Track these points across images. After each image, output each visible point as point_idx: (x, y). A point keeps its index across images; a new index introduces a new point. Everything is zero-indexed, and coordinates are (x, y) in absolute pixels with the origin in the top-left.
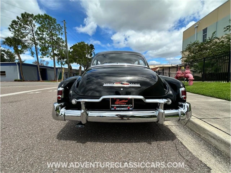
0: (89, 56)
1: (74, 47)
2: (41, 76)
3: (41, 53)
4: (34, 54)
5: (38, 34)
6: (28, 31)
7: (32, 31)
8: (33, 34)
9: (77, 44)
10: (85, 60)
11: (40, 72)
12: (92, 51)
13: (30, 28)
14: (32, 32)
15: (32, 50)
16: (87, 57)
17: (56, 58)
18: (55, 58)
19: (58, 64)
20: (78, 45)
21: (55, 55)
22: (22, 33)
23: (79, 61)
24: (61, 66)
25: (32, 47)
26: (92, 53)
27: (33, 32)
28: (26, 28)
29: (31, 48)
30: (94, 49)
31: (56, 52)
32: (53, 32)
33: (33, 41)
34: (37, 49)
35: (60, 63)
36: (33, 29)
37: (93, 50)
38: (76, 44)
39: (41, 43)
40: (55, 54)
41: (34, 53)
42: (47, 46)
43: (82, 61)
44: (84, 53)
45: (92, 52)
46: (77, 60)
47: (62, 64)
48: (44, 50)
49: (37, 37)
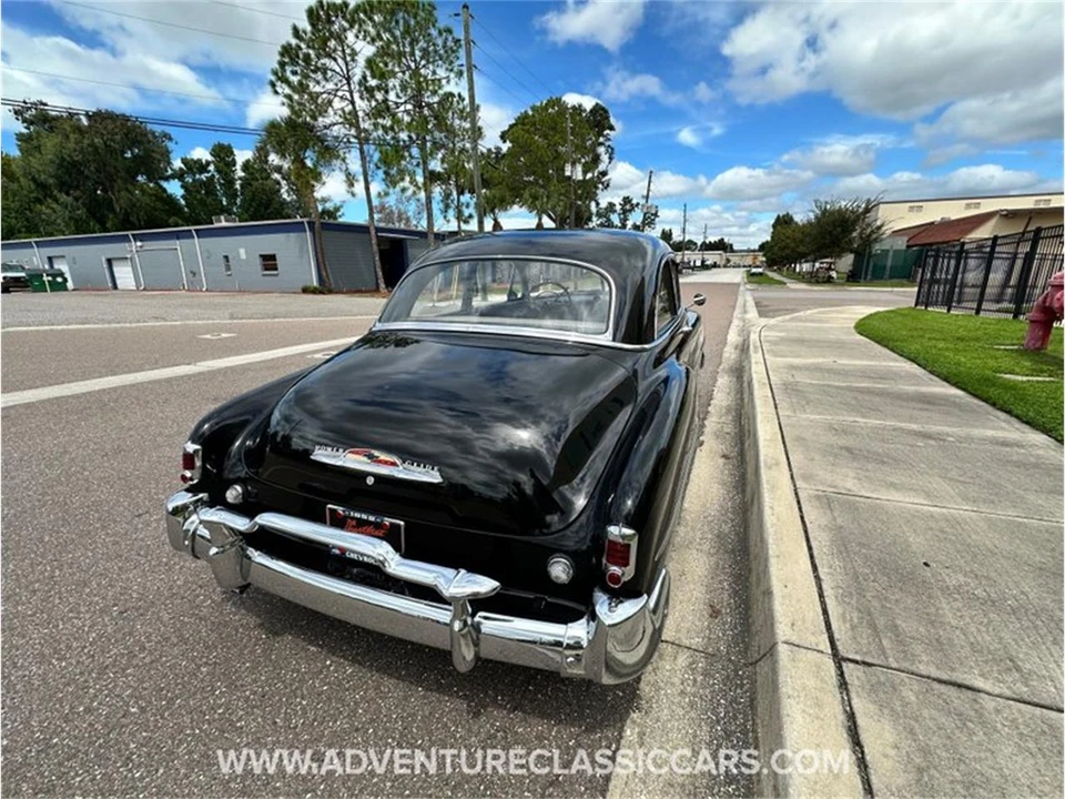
0: (579, 168)
1: (514, 130)
2: (383, 274)
3: (384, 176)
4: (356, 184)
5: (370, 91)
6: (330, 86)
7: (345, 82)
8: (351, 92)
9: (530, 113)
10: (563, 191)
11: (381, 258)
12: (601, 139)
13: (338, 70)
14: (346, 88)
15: (347, 169)
16: (569, 178)
17: (437, 191)
18: (431, 192)
19: (445, 217)
20: (533, 116)
21: (432, 177)
22: (314, 97)
23: (535, 198)
24: (459, 227)
25: (347, 155)
26: (601, 150)
27: (349, 84)
28: (324, 70)
29: (344, 160)
30: (612, 128)
31: (436, 165)
32: (422, 71)
33: (351, 125)
34: (368, 159)
35: (451, 213)
36: (348, 71)
37: (607, 132)
38: (526, 112)
39: (380, 132)
40: (432, 173)
41: (357, 181)
42: (404, 141)
43: (545, 200)
44: (558, 156)
45: (602, 144)
46: (526, 194)
47: (459, 217)
48: (388, 161)
49: (365, 108)
